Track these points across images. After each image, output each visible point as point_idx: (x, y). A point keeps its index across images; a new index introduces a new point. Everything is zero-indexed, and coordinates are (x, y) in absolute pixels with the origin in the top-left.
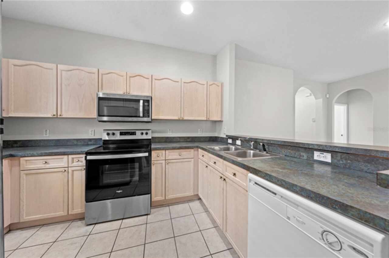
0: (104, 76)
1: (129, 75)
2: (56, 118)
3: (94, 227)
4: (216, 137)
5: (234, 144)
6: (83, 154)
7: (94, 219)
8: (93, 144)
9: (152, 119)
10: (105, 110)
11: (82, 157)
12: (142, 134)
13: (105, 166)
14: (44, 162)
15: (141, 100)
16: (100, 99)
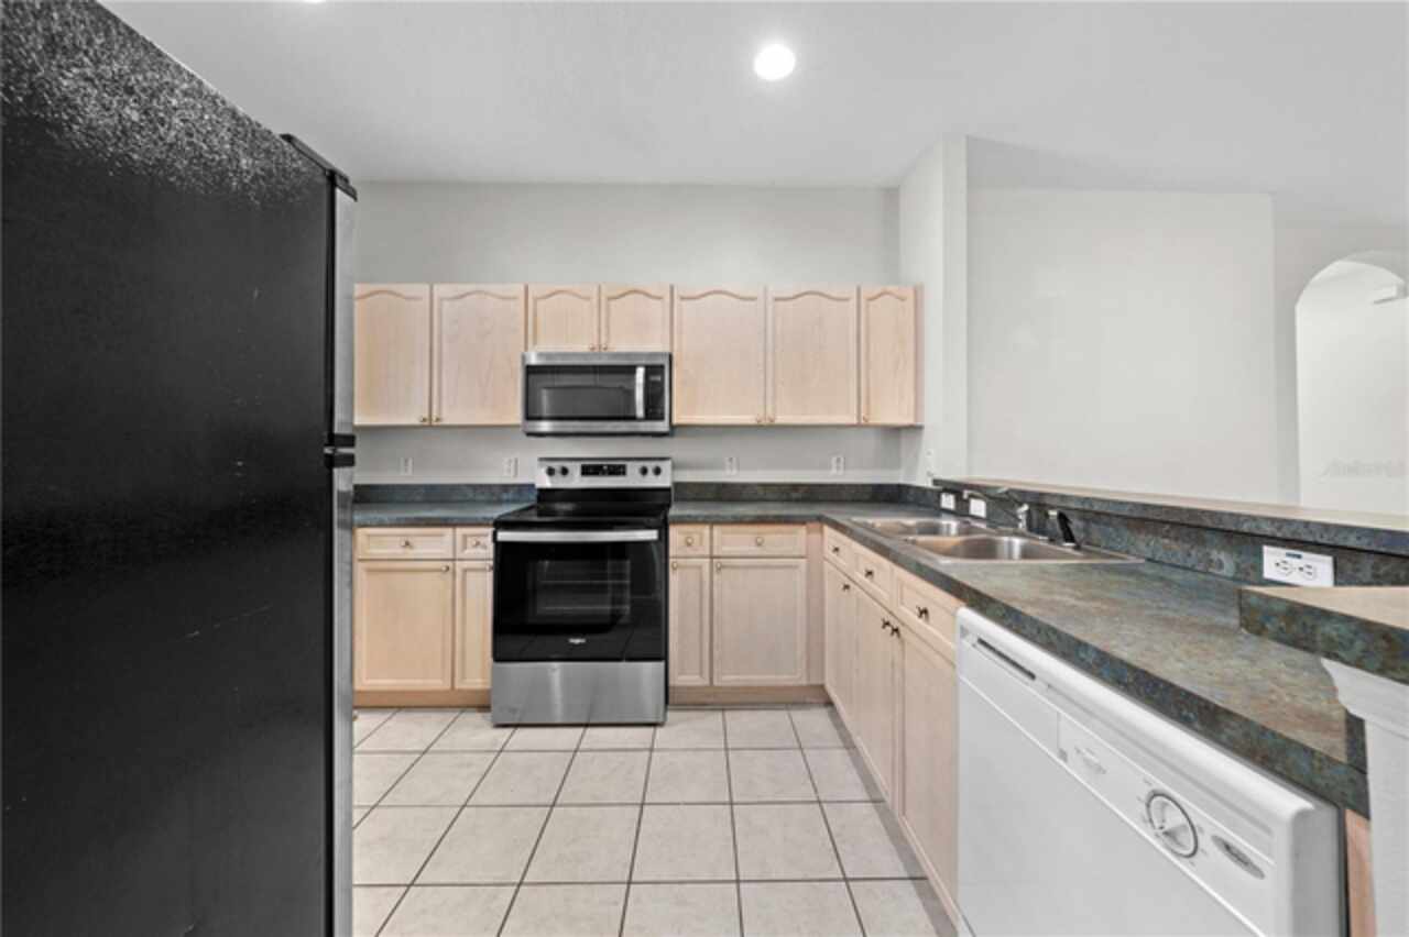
0: (541, 303)
1: (605, 292)
2: (430, 428)
3: (512, 735)
4: (899, 487)
5: (962, 511)
6: (487, 525)
7: (514, 711)
8: (514, 501)
9: (672, 427)
10: (545, 401)
11: (486, 535)
12: (644, 471)
13: (540, 562)
14: (403, 544)
15: (641, 365)
16: (530, 371)
